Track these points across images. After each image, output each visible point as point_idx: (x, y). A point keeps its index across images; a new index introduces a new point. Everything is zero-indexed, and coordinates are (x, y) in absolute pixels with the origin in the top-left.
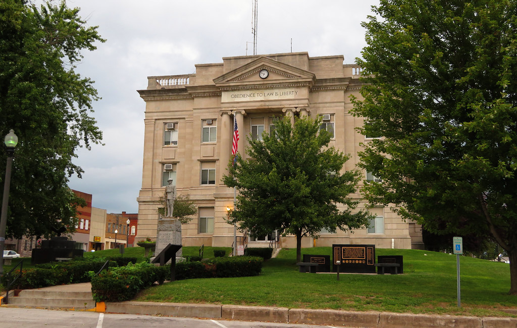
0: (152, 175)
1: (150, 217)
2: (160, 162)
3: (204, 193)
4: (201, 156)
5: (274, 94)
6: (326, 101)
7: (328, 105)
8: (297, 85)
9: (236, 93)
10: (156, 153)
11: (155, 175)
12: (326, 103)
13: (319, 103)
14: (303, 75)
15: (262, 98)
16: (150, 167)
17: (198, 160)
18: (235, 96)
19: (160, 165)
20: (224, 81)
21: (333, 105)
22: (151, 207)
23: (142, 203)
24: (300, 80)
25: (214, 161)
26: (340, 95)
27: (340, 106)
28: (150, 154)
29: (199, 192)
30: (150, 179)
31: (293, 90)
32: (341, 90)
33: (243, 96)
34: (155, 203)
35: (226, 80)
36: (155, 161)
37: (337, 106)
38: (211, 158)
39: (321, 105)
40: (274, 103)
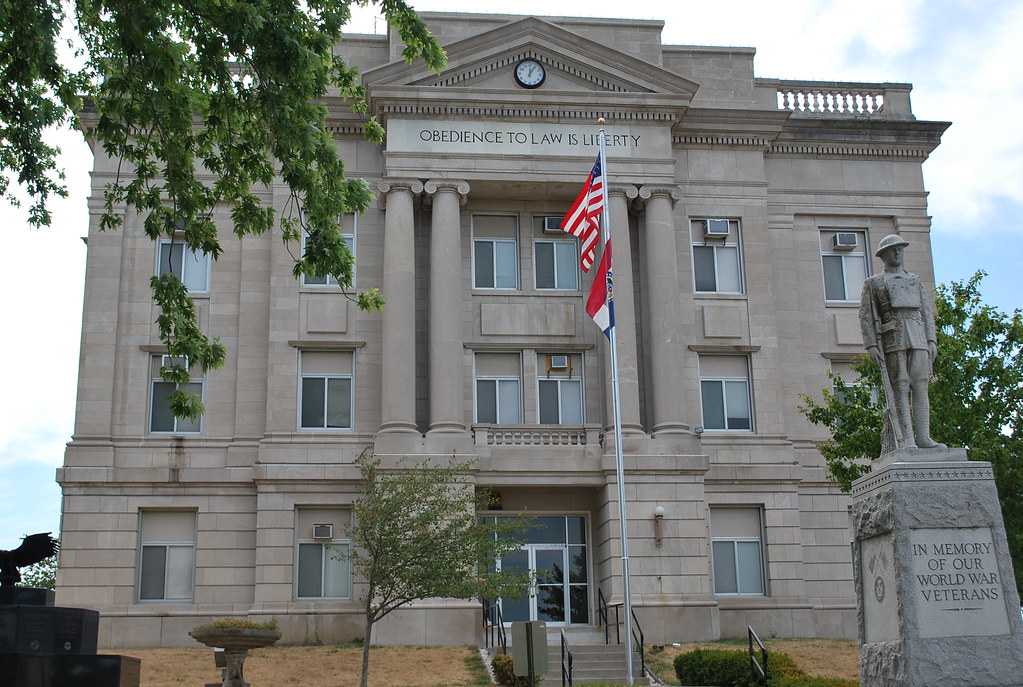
0: (114, 390)
1: (106, 540)
2: (143, 348)
3: (316, 455)
4: (303, 331)
5: (565, 139)
6: (712, 177)
7: (718, 190)
8: (640, 115)
9: (438, 126)
10: (129, 315)
11: (125, 393)
12: (714, 184)
13: (692, 183)
14: (660, 85)
15: (526, 149)
16: (106, 361)
17: (291, 344)
18: (434, 136)
19: (146, 358)
20: (400, 83)
21: (733, 191)
22: (111, 504)
23: (75, 491)
24: (650, 102)
25: (348, 350)
26: (751, 163)
27: (754, 197)
28: (108, 320)
29: (296, 454)
30: (109, 405)
31: (626, 130)
32: (754, 147)
33: (463, 137)
34: (127, 491)
35: (408, 80)
36: (124, 342)
37: (744, 197)
38: (339, 339)
39: (697, 189)
40: (564, 166)
